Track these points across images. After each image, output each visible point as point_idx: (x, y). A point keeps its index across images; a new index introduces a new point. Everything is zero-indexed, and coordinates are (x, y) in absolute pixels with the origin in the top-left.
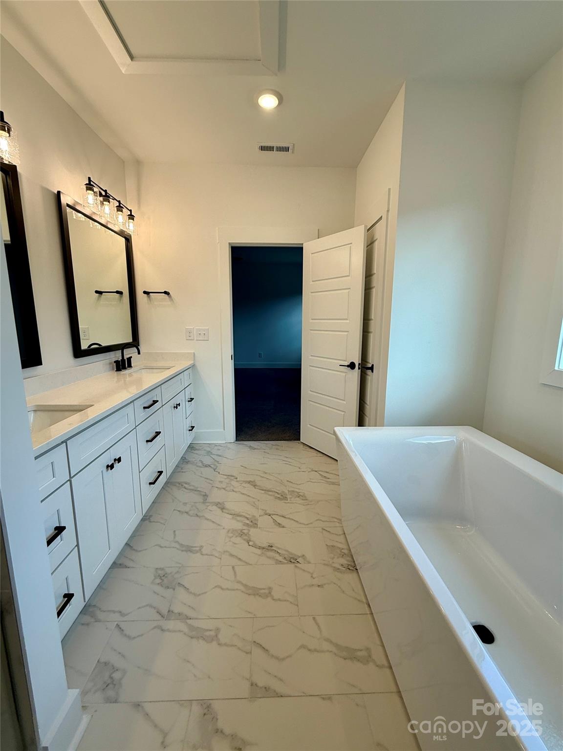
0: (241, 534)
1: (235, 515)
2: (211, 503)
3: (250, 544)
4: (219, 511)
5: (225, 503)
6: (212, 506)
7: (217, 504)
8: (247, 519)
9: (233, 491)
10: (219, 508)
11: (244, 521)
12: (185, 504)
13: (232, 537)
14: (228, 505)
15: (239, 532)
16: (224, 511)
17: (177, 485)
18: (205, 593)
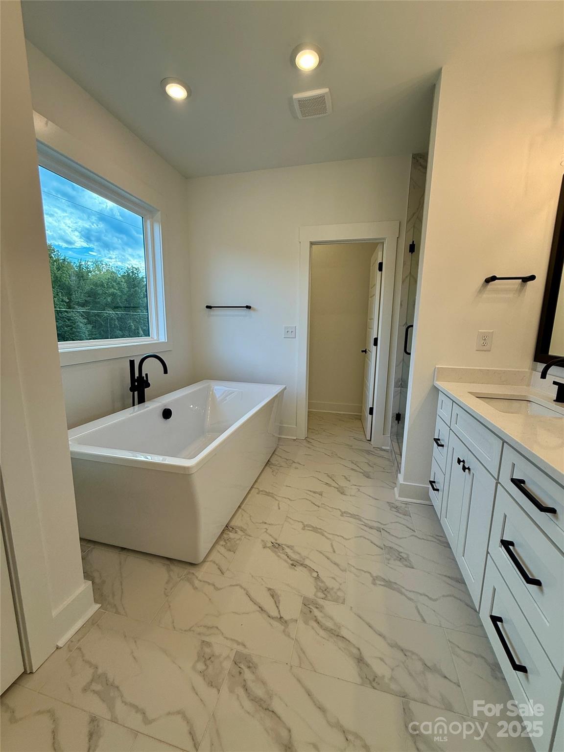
0: (326, 592)
1: (337, 634)
3: (316, 574)
4: (367, 655)
5: (360, 681)
6: (383, 677)
7: (374, 681)
8: (317, 621)
9: (345, 735)
10: (367, 665)
11: (322, 614)
13: (338, 590)
14: (351, 669)
15: (328, 596)
16: (357, 652)
18: (356, 537)
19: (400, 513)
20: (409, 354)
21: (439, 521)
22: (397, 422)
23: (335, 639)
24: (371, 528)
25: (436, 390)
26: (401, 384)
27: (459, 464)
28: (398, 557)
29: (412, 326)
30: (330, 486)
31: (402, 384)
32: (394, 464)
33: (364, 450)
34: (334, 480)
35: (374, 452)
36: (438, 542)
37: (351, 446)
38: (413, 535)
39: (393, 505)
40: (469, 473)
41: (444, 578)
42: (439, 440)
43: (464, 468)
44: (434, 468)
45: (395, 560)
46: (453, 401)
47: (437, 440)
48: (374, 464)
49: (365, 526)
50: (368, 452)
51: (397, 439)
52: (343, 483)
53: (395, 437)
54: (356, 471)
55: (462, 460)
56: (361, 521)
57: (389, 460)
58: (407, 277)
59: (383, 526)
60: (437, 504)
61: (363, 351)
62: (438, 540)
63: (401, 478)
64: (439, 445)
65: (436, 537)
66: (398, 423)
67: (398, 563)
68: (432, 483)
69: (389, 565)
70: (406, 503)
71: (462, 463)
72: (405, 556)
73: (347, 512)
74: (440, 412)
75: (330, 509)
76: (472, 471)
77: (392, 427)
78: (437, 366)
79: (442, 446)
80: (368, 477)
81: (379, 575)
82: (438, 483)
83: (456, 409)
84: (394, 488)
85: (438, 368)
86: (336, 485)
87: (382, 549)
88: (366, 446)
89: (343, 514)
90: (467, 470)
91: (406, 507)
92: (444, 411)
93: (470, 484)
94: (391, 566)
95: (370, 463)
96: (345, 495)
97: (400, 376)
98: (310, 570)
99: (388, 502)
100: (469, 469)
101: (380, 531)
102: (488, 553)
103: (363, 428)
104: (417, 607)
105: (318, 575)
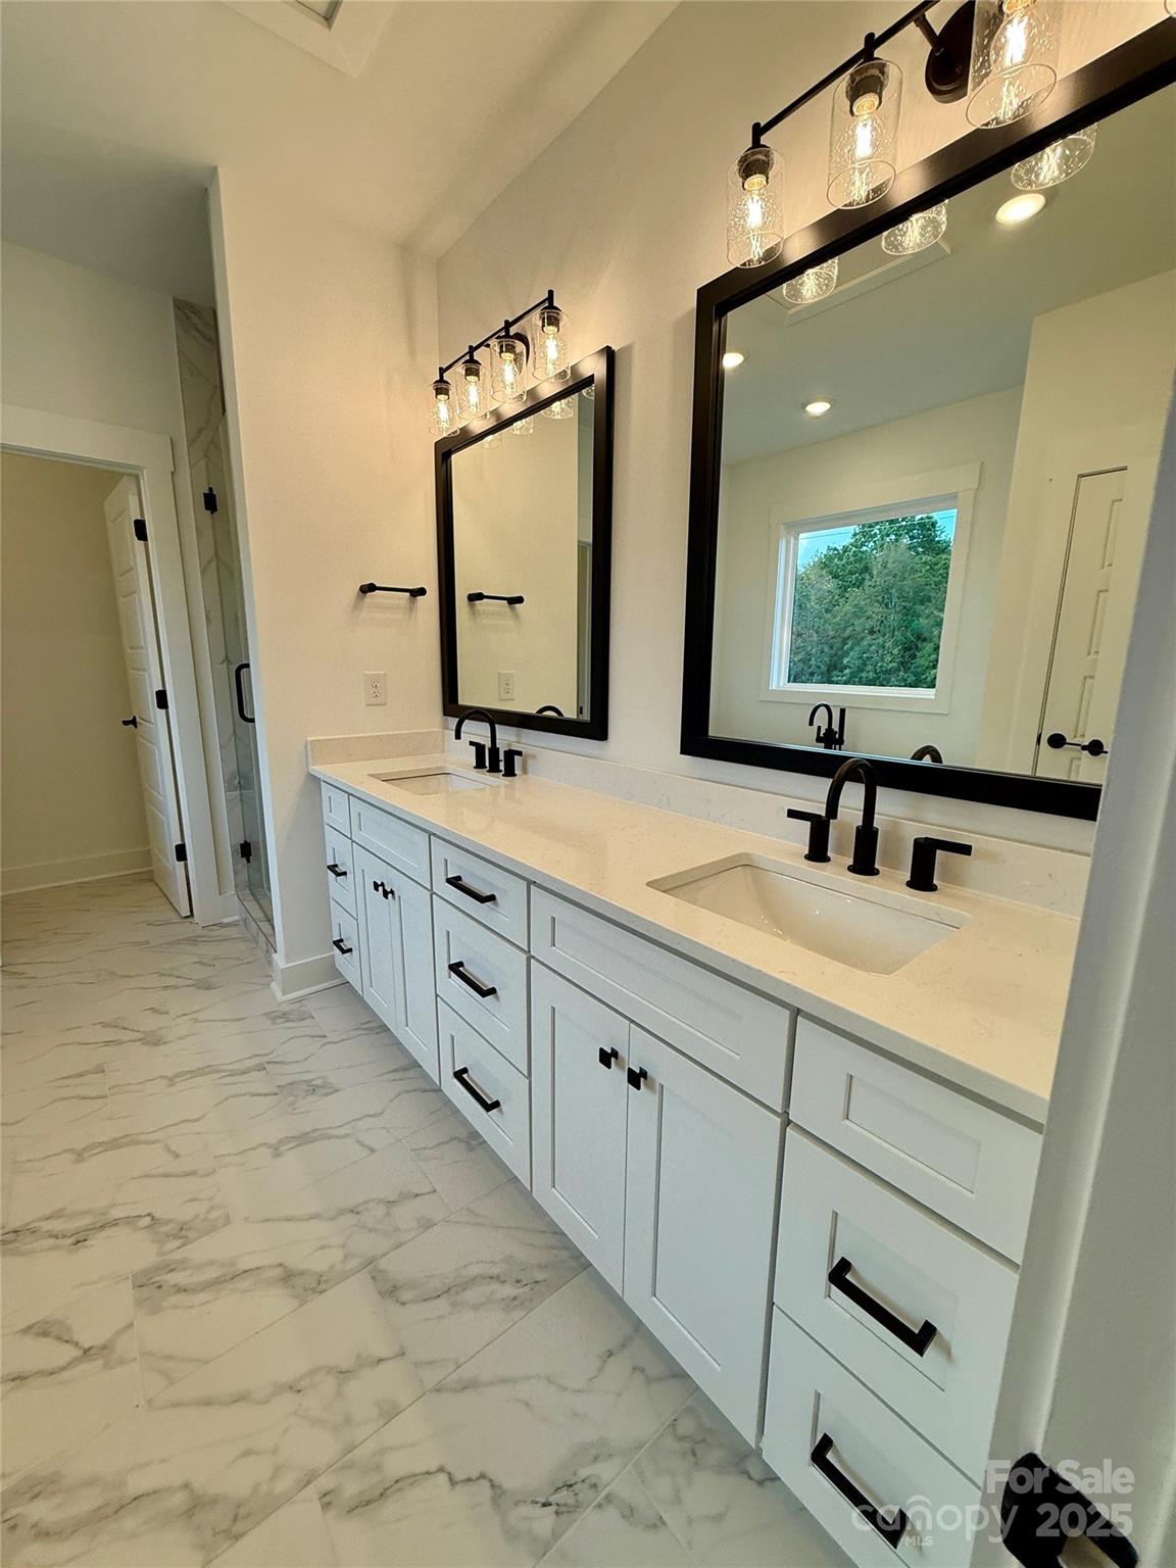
0: (183, 1232)
1: (231, 1277)
2: (347, 1275)
3: (148, 1219)
4: (296, 1261)
5: (296, 1303)
6: (332, 1266)
7: (319, 1284)
8: (181, 1289)
9: (294, 1388)
10: (302, 1273)
11: (187, 1273)
12: (427, 1225)
13: (208, 1212)
14: (274, 1302)
15: (192, 1234)
16: (277, 1272)
17: (540, 1276)
18: (216, 1105)
19: (293, 1021)
20: (253, 721)
21: (361, 999)
22: (244, 860)
23: (230, 1286)
24: (244, 1073)
25: (314, 781)
26: (239, 782)
27: (377, 890)
28: (307, 1091)
29: (247, 666)
30: (121, 1043)
31: (244, 781)
32: (257, 943)
33: (183, 940)
34: (125, 1029)
35: (206, 936)
36: (366, 1032)
37: (147, 943)
38: (325, 1044)
39: (277, 1014)
40: (394, 898)
41: (390, 1076)
42: (336, 866)
43: (386, 894)
44: (337, 916)
45: (304, 1098)
46: (349, 794)
47: (333, 868)
48: (215, 959)
49: (231, 1075)
50: (193, 941)
51: (253, 894)
52: (150, 1023)
53: (248, 892)
54: (176, 987)
55: (379, 883)
56: (218, 1071)
57: (243, 939)
58: (209, 562)
59: (266, 1059)
60: (352, 976)
61: (126, 723)
62: (365, 1029)
63: (280, 960)
64: (338, 874)
65: (364, 1026)
66: (248, 861)
67: (311, 1098)
68: (337, 943)
69: (297, 1111)
70: (300, 1000)
71: (380, 888)
72: (319, 1082)
73: (180, 1073)
74: (328, 817)
75: (139, 1087)
76: (396, 895)
77: (236, 873)
78: (310, 739)
79: (345, 873)
80: (209, 988)
81: (283, 1136)
82: (348, 939)
83: (356, 806)
84: (269, 985)
85: (312, 741)
86: (139, 1036)
87: (276, 1094)
88: (186, 930)
89: (171, 1081)
90: (390, 895)
91: (301, 1007)
92: (336, 812)
93: (398, 913)
94: (301, 1110)
95: (205, 961)
96: (165, 1043)
97: (234, 767)
98: (128, 1223)
99: (265, 1014)
100: (392, 892)
101: (265, 1069)
102: (437, 996)
103: (165, 896)
104: (358, 1141)
105: (153, 1217)
